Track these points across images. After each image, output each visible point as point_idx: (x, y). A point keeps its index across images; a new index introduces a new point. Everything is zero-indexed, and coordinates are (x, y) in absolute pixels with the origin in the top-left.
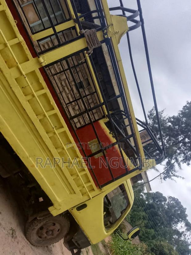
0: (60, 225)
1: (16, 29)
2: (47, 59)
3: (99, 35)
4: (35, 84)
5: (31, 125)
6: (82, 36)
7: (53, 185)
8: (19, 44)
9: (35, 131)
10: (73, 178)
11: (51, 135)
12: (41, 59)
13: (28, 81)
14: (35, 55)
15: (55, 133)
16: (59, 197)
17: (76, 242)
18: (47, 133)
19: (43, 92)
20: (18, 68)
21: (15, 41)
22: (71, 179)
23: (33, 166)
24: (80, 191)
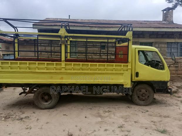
0: (143, 89)
1: (52, 63)
2: (63, 58)
3: (63, 39)
4: (69, 65)
5: (82, 74)
6: (61, 45)
7: (112, 79)
8: (56, 64)
9: (85, 74)
10: (114, 71)
11: (89, 69)
12: (62, 60)
13: (67, 67)
14: (61, 61)
15: (89, 68)
16: (121, 80)
17: (160, 87)
18: (88, 70)
19: (73, 65)
20: (62, 68)
21: (55, 64)
22: (114, 72)
23: (99, 81)
24: (123, 71)
